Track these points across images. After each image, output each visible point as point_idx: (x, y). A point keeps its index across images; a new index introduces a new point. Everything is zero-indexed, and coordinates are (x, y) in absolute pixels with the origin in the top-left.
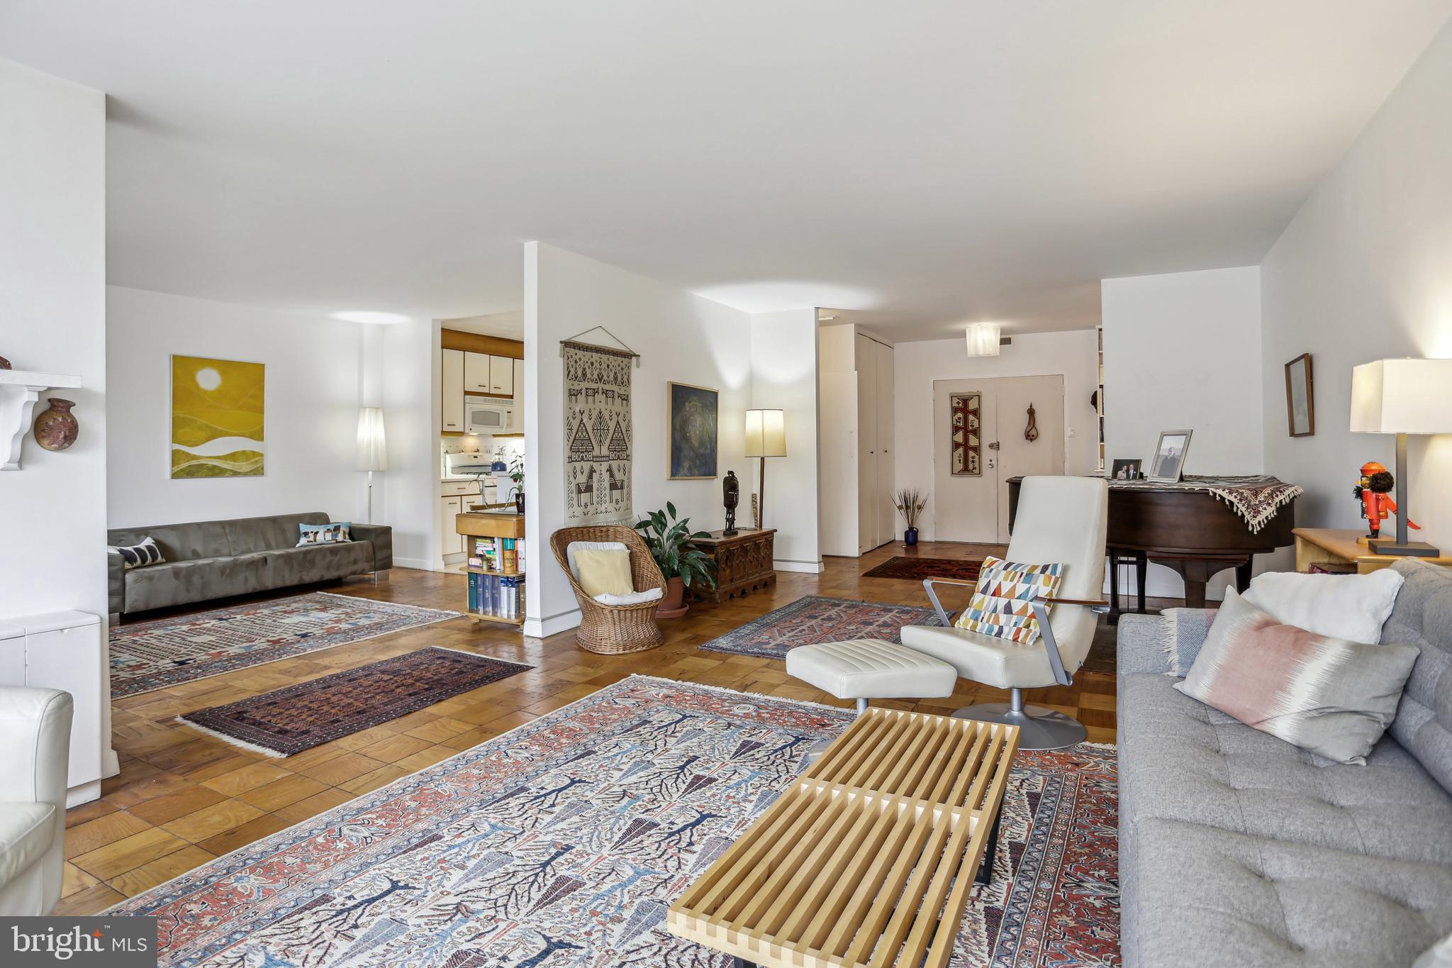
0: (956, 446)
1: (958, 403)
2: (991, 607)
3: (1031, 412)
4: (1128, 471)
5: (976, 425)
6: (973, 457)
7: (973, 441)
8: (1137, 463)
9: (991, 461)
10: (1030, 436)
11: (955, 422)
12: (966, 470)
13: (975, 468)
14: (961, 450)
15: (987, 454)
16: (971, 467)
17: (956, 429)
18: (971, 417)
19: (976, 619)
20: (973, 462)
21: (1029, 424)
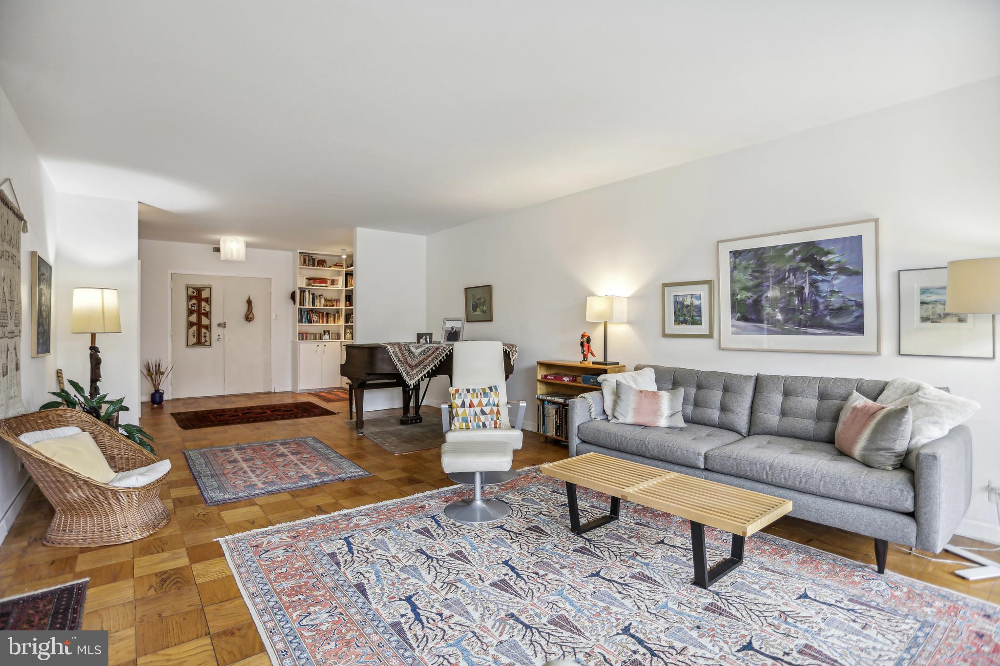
0: (190, 324)
1: (193, 292)
2: (472, 413)
3: (249, 302)
4: (426, 339)
5: (207, 309)
6: (205, 333)
7: (205, 321)
8: (430, 335)
9: (219, 336)
10: (249, 318)
11: (190, 307)
12: (199, 343)
13: (206, 341)
14: (195, 328)
15: (215, 331)
16: (203, 340)
17: (190, 312)
18: (203, 304)
19: (467, 422)
20: (205, 337)
21: (248, 310)
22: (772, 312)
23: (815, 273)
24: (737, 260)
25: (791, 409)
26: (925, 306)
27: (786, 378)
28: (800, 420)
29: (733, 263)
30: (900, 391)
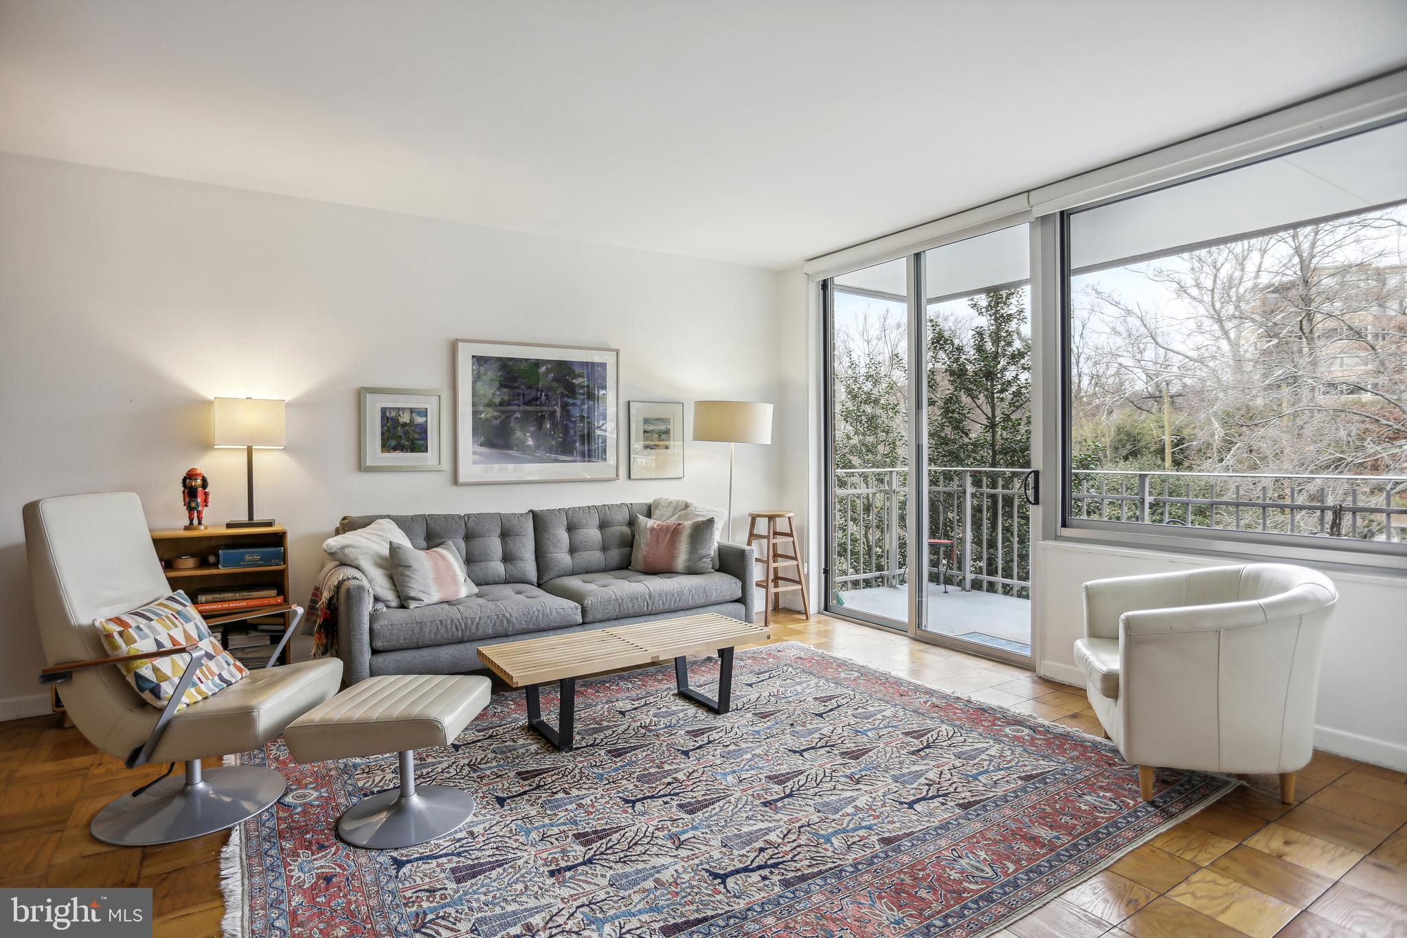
22: (522, 436)
23: (567, 396)
24: (482, 369)
25: (581, 543)
26: (646, 434)
27: (567, 511)
28: (592, 553)
29: (476, 372)
30: (671, 509)
